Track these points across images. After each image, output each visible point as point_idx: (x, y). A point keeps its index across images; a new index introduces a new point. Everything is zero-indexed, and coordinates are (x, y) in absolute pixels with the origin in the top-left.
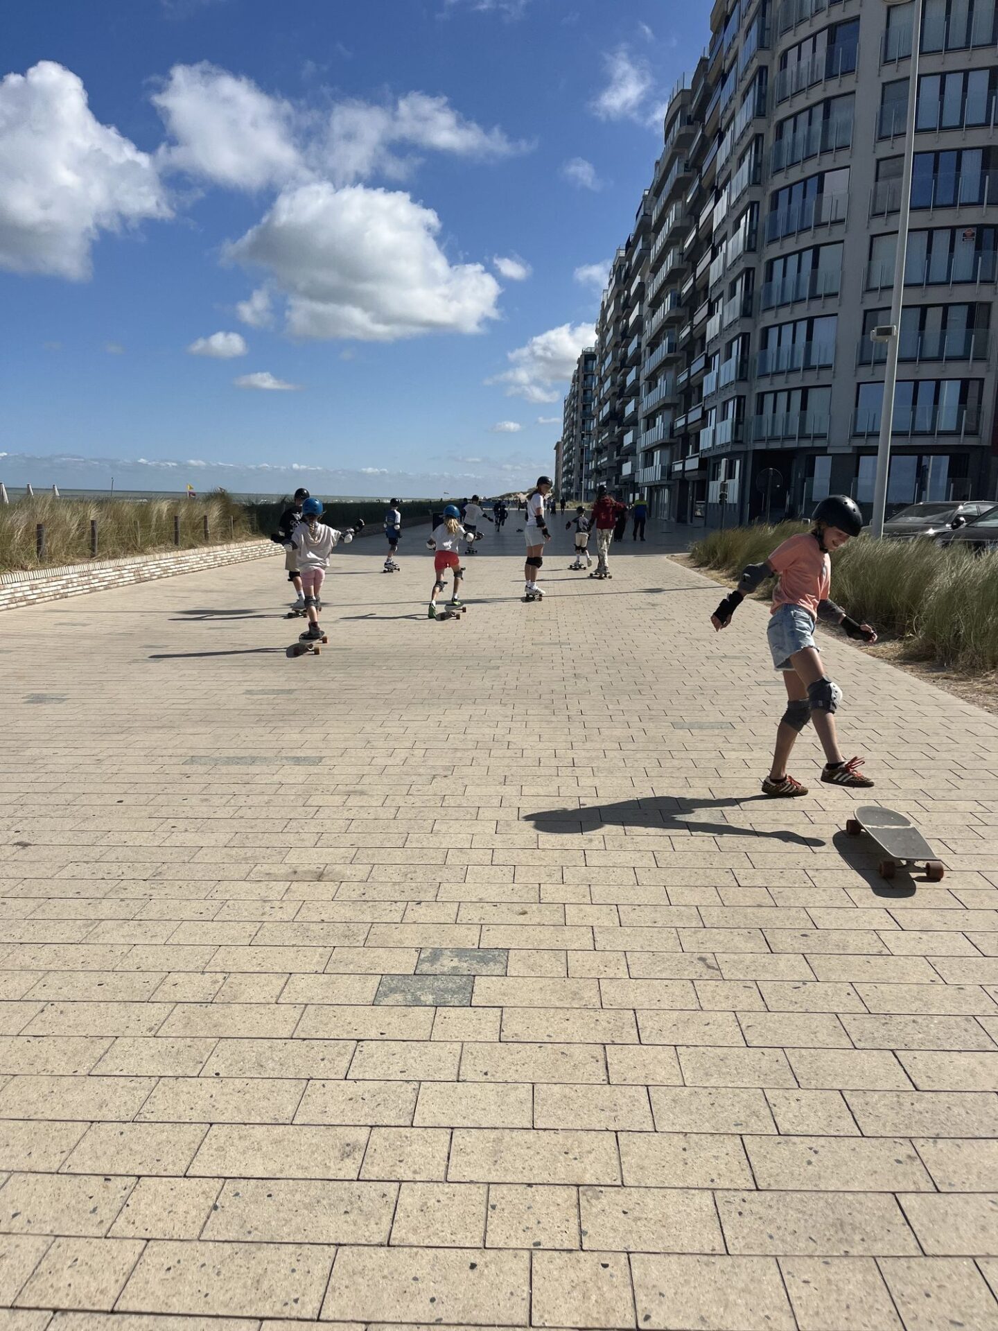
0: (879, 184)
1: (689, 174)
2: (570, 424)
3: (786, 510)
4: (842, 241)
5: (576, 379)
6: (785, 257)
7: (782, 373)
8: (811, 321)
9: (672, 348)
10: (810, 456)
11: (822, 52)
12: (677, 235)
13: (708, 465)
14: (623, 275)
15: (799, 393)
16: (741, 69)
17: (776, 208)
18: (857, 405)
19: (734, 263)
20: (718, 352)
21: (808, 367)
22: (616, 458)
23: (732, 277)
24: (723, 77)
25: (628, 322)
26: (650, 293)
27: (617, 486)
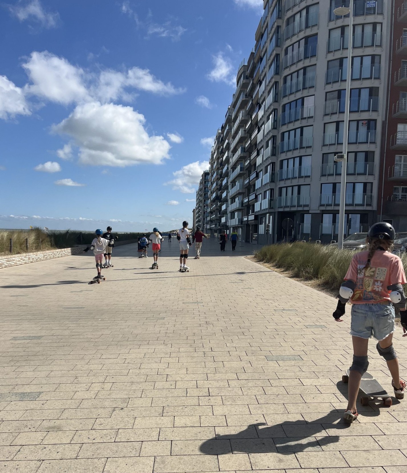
0: (327, 102)
1: (247, 99)
2: (199, 202)
3: (293, 237)
4: (312, 125)
5: (201, 183)
6: (289, 131)
7: (289, 179)
8: (300, 158)
9: (242, 169)
10: (302, 214)
11: (302, 48)
12: (243, 123)
13: (259, 218)
14: (220, 140)
15: (297, 187)
16: (268, 56)
17: (285, 111)
18: (321, 193)
19: (268, 133)
20: (262, 170)
21: (300, 177)
22: (219, 215)
23: (267, 139)
24: (261, 59)
25: (223, 159)
26: (232, 147)
27: (219, 227)
